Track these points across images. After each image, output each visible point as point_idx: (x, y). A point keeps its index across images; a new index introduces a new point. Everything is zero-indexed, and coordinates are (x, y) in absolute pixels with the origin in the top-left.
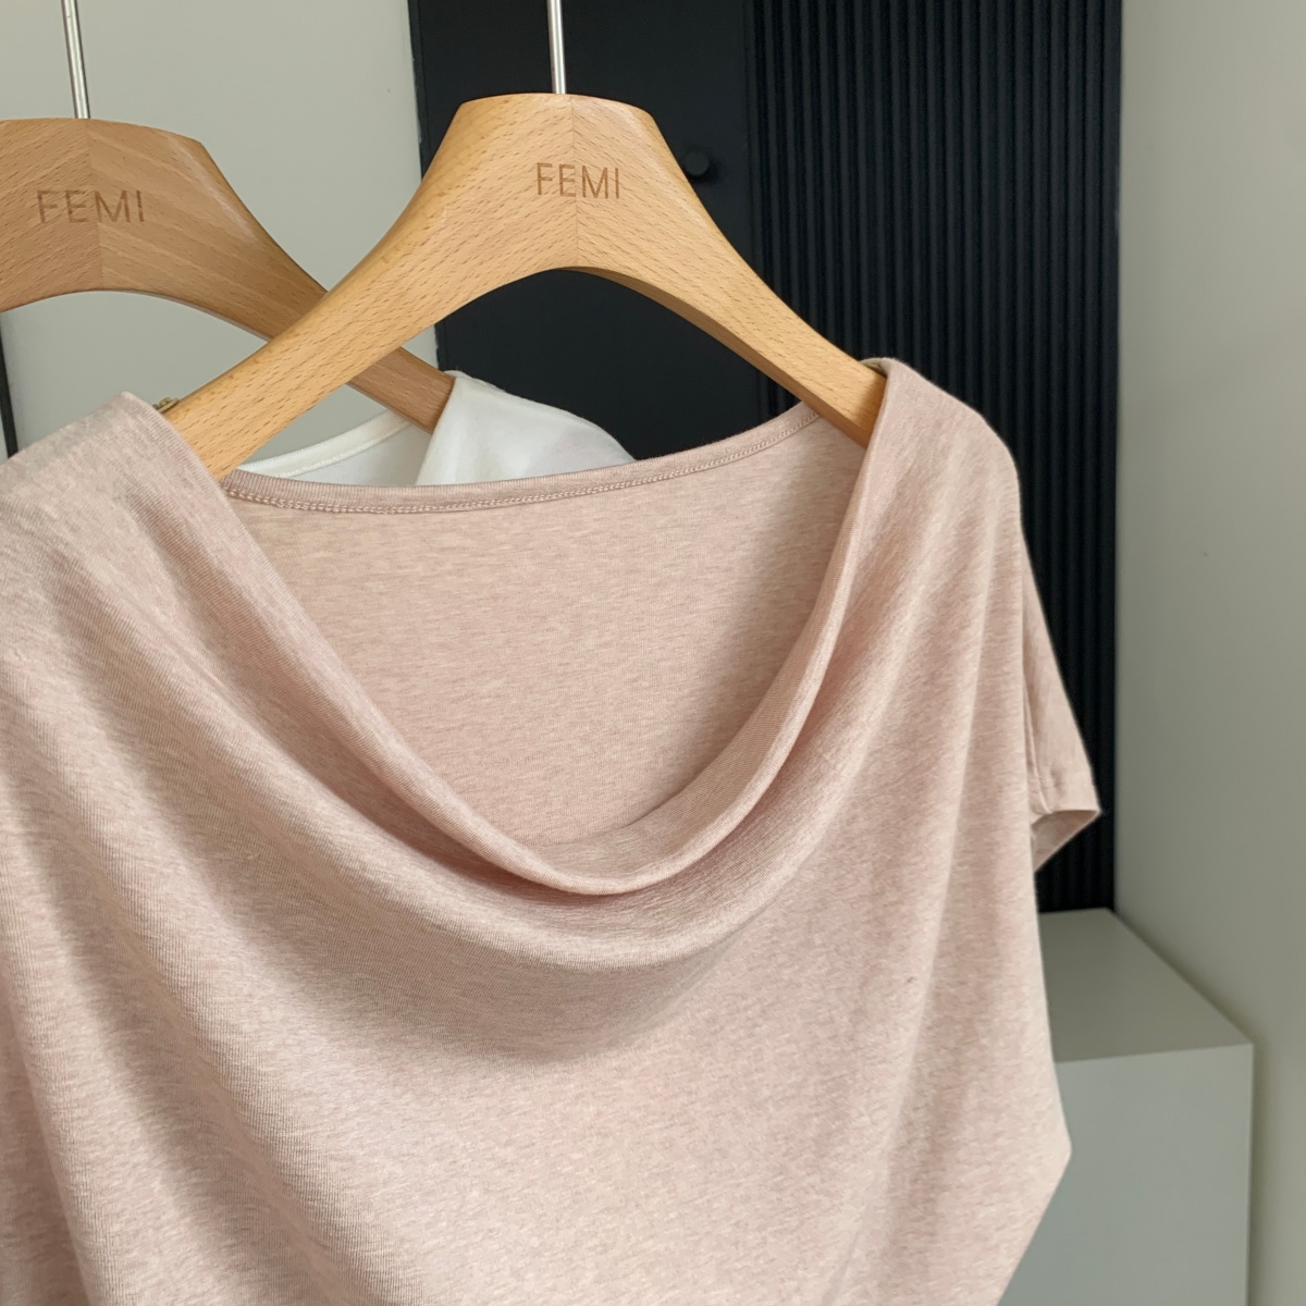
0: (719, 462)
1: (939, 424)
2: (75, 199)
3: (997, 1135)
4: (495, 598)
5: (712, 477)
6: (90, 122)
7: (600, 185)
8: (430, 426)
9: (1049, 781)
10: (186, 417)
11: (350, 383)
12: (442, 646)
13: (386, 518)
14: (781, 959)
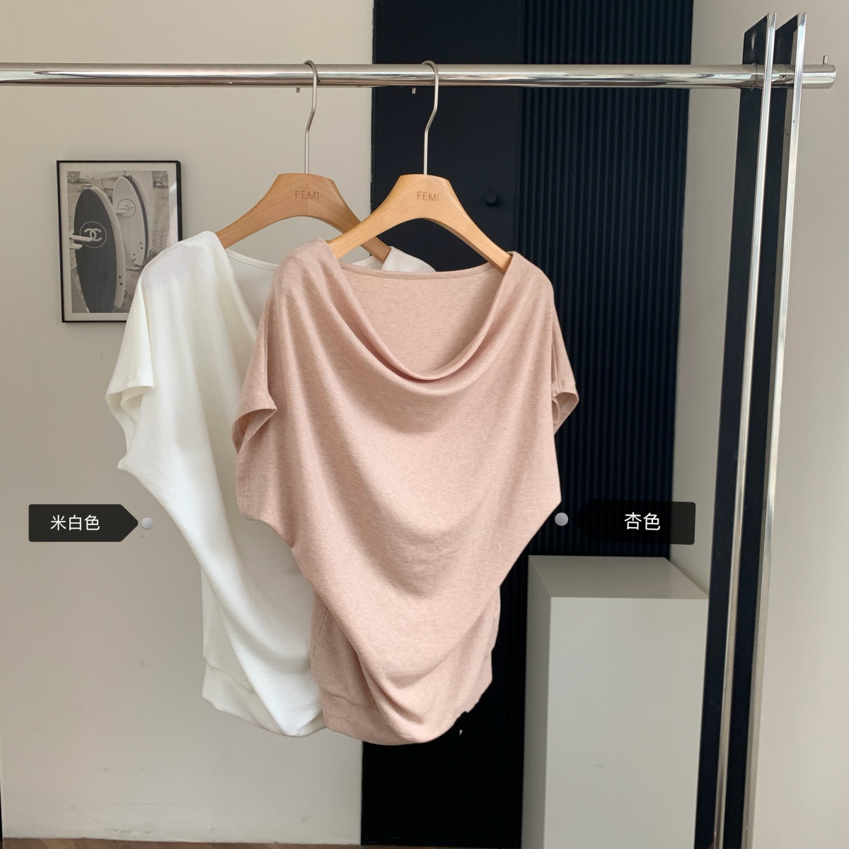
0: (462, 276)
1: (528, 271)
2: (304, 193)
3: (532, 487)
4: (397, 302)
5: (460, 279)
6: (309, 175)
7: (433, 198)
8: (383, 261)
9: (561, 384)
10: (332, 245)
11: (362, 246)
12: (383, 313)
13: (372, 277)
14: (469, 421)
